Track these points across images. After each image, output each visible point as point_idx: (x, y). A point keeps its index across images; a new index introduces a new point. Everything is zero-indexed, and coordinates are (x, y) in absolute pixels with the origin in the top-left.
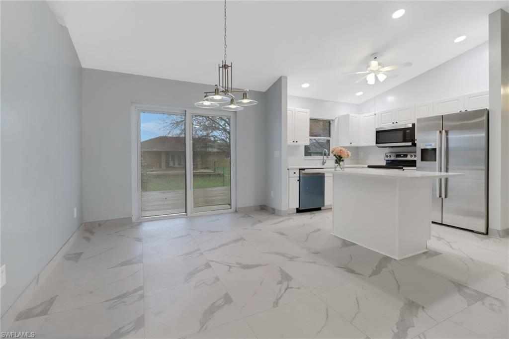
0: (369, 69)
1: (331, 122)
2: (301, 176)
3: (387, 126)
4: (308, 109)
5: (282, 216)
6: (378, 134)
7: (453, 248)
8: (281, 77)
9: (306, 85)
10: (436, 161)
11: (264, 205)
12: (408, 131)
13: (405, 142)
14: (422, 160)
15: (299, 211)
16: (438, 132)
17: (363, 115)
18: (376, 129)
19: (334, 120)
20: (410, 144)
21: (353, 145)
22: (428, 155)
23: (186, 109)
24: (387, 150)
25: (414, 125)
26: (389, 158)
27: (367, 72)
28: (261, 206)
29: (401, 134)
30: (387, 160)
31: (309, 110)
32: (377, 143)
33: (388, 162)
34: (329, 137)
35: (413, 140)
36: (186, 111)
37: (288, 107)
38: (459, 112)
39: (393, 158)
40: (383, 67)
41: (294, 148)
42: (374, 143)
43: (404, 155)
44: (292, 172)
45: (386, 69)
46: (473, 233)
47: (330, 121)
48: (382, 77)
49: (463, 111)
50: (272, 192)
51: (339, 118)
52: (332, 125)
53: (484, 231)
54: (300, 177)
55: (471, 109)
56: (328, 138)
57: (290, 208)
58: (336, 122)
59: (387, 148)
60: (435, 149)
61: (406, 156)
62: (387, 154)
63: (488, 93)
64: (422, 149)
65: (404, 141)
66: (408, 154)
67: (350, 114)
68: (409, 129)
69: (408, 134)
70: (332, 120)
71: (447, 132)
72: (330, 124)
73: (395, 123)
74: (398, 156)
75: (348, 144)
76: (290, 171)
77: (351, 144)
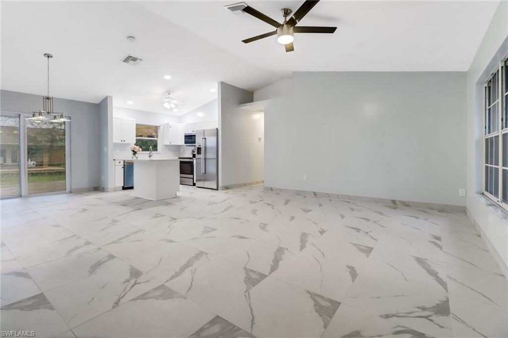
2: (126, 164)
4: (134, 118)
5: (108, 192)
6: (186, 137)
8: (107, 97)
10: (201, 154)
11: (97, 186)
14: (198, 154)
15: (124, 188)
16: (202, 139)
21: (172, 144)
23: (19, 113)
28: (95, 187)
36: (20, 115)
41: (122, 146)
42: (184, 144)
44: (117, 163)
46: (213, 190)
47: (157, 127)
50: (103, 176)
51: (164, 125)
52: (159, 130)
53: (215, 188)
54: (124, 165)
56: (156, 139)
57: (116, 186)
60: (201, 148)
64: (198, 148)
67: (170, 123)
71: (205, 139)
73: (194, 131)
75: (168, 143)
76: (116, 161)
77: (170, 143)
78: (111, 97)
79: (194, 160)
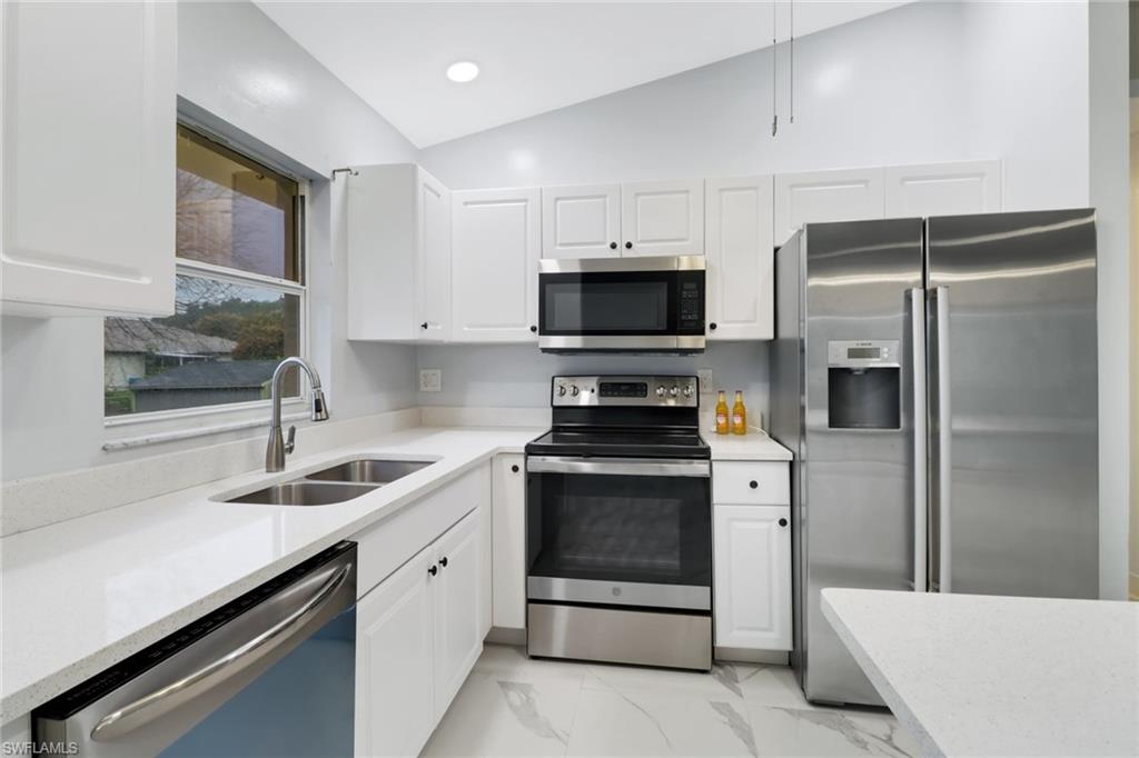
6: (549, 288)
12: (690, 285)
13: (676, 334)
18: (540, 266)
19: (325, 182)
26: (569, 401)
32: (544, 331)
34: (297, 275)
39: (586, 399)
42: (530, 333)
43: (631, 384)
58: (336, 189)
61: (639, 389)
62: (559, 383)
64: (831, 370)
65: (673, 329)
66: (646, 381)
72: (295, 198)
73: (621, 245)
74: (607, 390)
77: (425, 326)
79: (714, 463)
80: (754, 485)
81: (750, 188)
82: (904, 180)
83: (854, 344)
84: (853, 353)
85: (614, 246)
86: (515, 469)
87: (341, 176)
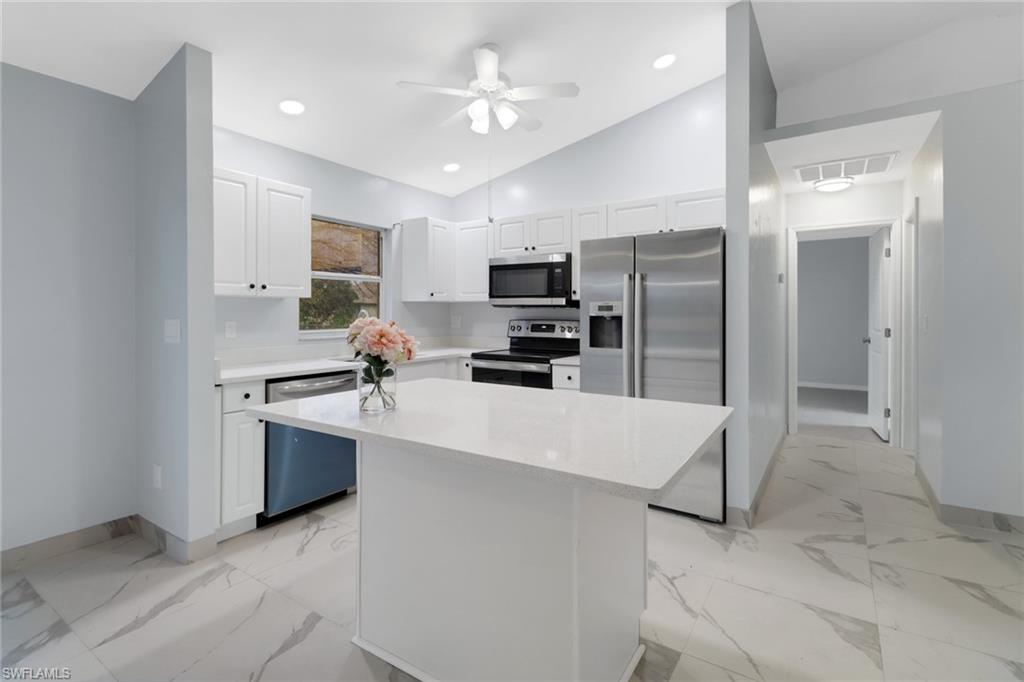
0: (473, 84)
1: (383, 235)
3: (513, 256)
4: (308, 187)
5: (189, 563)
6: (494, 273)
7: (689, 610)
8: (184, 49)
9: (293, 108)
10: (620, 346)
11: (131, 517)
12: (558, 270)
13: (552, 297)
14: (593, 344)
15: (264, 521)
16: (626, 277)
17: (462, 224)
18: (490, 260)
19: (390, 230)
20: (563, 301)
21: (437, 298)
22: (604, 330)
24: (513, 313)
25: (569, 256)
26: (516, 334)
27: (469, 94)
29: (541, 277)
30: (512, 338)
31: (309, 190)
32: (491, 296)
33: (514, 340)
34: (379, 273)
35: (567, 292)
37: (216, 164)
38: (657, 232)
39: (523, 333)
40: (510, 87)
42: (485, 297)
43: (547, 325)
44: (233, 397)
45: (516, 94)
46: (700, 522)
47: (379, 233)
48: (507, 117)
49: (666, 230)
51: (401, 225)
52: (384, 243)
53: (719, 516)
55: (680, 225)
56: (374, 278)
57: (225, 521)
58: (395, 234)
59: (513, 309)
60: (618, 319)
61: (551, 328)
62: (512, 324)
63: (724, 193)
64: (591, 317)
65: (551, 294)
66: (554, 323)
67: (432, 220)
68: (558, 265)
69: (556, 278)
70: (386, 230)
71: (643, 278)
72: (379, 239)
73: (530, 248)
74: (535, 328)
75: (423, 297)
76: (228, 392)
77: (432, 295)
78: (206, 56)
79: (554, 367)
80: (569, 378)
81: (594, 213)
82: (677, 202)
83: (601, 304)
84: (601, 308)
85: (526, 249)
86: (467, 365)
87: (398, 227)
